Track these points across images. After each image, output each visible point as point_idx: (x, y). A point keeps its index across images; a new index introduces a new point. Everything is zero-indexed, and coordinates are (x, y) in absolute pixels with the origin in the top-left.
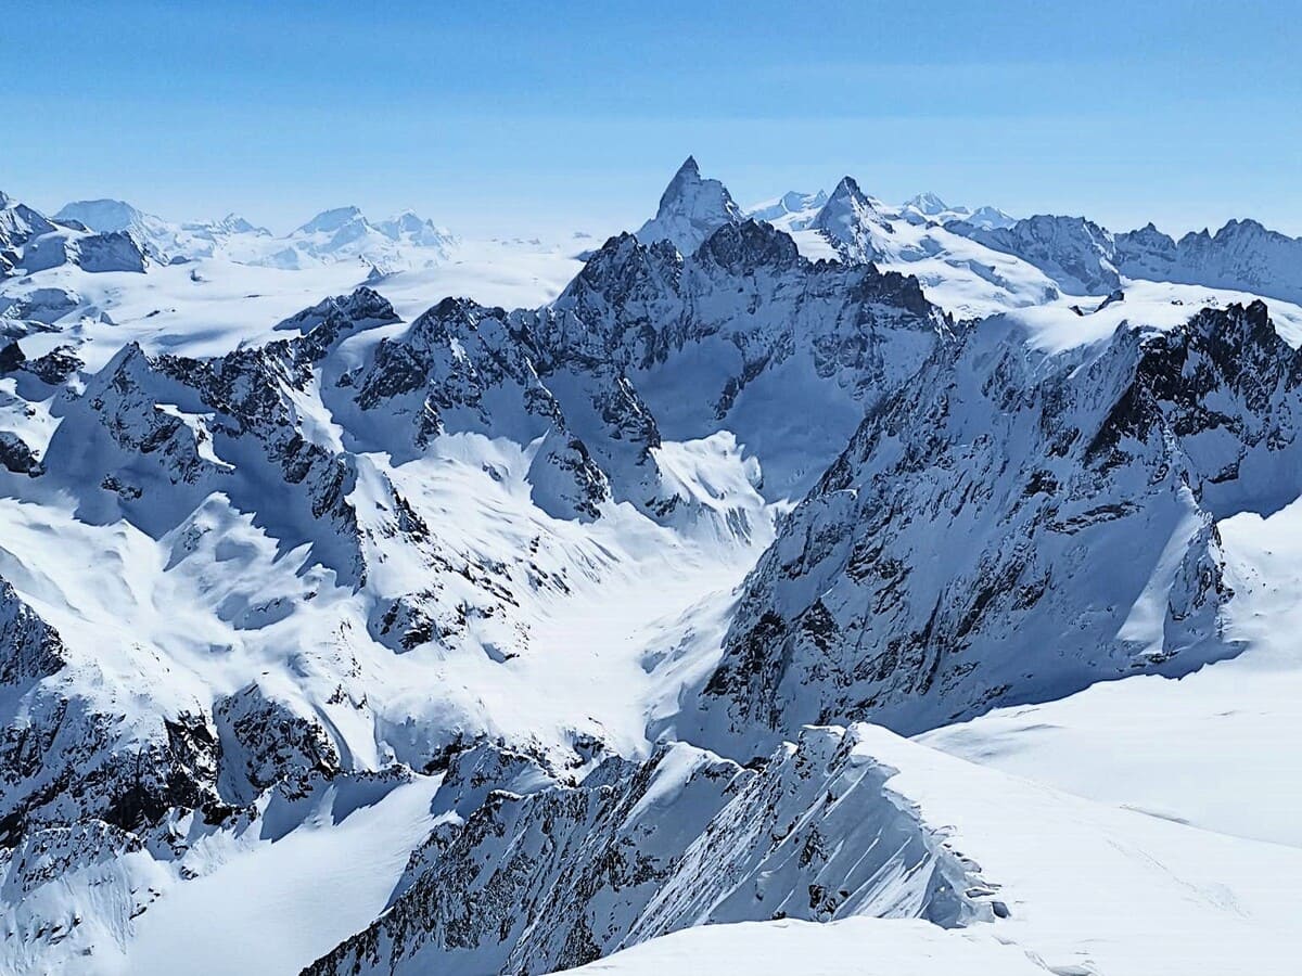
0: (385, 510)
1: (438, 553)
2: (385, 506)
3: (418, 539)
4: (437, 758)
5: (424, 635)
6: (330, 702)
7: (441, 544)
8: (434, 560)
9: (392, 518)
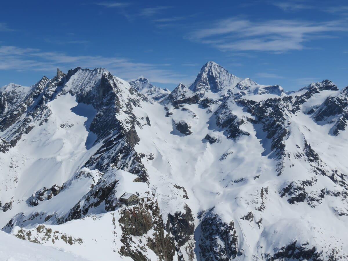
0: (299, 147)
1: (320, 167)
2: (299, 146)
3: (312, 161)
4: (282, 251)
5: (301, 198)
6: (243, 219)
7: (323, 164)
8: (316, 169)
9: (301, 151)
